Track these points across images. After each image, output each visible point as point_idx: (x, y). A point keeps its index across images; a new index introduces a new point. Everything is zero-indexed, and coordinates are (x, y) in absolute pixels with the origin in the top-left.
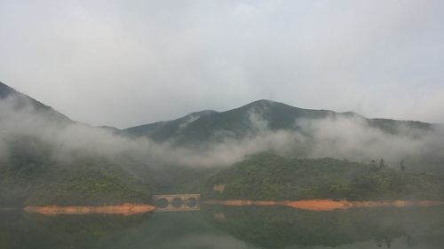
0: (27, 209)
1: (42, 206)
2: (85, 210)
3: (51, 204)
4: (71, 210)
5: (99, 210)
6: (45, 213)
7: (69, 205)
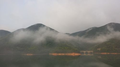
0: (50, 54)
1: (53, 53)
2: (63, 54)
3: (55, 53)
4: (60, 54)
5: (66, 54)
6: (54, 55)
7: (59, 53)
